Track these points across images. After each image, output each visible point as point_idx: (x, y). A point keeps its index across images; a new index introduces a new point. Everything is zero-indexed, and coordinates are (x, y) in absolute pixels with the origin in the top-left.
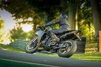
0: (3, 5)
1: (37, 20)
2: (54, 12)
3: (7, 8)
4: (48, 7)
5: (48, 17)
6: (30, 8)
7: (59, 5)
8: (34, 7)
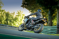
0: (24, 5)
1: (44, 14)
2: (54, 9)
3: (26, 7)
4: (50, 7)
5: (51, 12)
6: (40, 7)
7: (57, 5)
8: (42, 6)
